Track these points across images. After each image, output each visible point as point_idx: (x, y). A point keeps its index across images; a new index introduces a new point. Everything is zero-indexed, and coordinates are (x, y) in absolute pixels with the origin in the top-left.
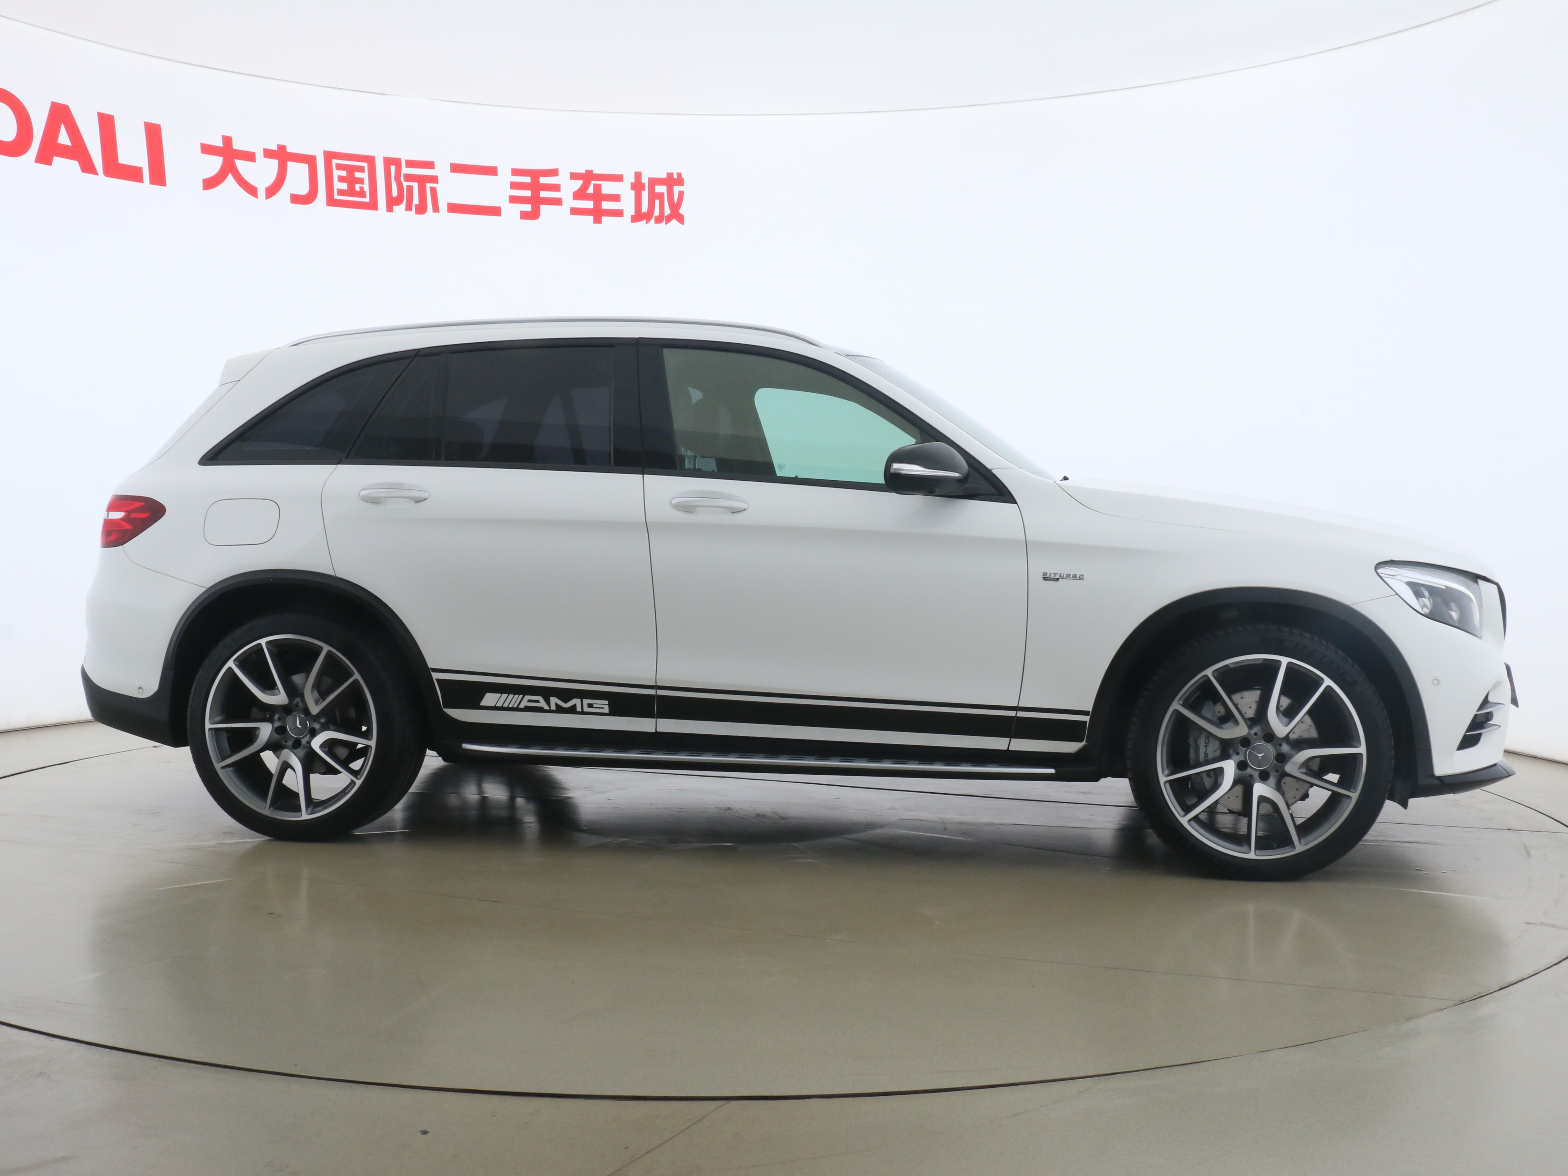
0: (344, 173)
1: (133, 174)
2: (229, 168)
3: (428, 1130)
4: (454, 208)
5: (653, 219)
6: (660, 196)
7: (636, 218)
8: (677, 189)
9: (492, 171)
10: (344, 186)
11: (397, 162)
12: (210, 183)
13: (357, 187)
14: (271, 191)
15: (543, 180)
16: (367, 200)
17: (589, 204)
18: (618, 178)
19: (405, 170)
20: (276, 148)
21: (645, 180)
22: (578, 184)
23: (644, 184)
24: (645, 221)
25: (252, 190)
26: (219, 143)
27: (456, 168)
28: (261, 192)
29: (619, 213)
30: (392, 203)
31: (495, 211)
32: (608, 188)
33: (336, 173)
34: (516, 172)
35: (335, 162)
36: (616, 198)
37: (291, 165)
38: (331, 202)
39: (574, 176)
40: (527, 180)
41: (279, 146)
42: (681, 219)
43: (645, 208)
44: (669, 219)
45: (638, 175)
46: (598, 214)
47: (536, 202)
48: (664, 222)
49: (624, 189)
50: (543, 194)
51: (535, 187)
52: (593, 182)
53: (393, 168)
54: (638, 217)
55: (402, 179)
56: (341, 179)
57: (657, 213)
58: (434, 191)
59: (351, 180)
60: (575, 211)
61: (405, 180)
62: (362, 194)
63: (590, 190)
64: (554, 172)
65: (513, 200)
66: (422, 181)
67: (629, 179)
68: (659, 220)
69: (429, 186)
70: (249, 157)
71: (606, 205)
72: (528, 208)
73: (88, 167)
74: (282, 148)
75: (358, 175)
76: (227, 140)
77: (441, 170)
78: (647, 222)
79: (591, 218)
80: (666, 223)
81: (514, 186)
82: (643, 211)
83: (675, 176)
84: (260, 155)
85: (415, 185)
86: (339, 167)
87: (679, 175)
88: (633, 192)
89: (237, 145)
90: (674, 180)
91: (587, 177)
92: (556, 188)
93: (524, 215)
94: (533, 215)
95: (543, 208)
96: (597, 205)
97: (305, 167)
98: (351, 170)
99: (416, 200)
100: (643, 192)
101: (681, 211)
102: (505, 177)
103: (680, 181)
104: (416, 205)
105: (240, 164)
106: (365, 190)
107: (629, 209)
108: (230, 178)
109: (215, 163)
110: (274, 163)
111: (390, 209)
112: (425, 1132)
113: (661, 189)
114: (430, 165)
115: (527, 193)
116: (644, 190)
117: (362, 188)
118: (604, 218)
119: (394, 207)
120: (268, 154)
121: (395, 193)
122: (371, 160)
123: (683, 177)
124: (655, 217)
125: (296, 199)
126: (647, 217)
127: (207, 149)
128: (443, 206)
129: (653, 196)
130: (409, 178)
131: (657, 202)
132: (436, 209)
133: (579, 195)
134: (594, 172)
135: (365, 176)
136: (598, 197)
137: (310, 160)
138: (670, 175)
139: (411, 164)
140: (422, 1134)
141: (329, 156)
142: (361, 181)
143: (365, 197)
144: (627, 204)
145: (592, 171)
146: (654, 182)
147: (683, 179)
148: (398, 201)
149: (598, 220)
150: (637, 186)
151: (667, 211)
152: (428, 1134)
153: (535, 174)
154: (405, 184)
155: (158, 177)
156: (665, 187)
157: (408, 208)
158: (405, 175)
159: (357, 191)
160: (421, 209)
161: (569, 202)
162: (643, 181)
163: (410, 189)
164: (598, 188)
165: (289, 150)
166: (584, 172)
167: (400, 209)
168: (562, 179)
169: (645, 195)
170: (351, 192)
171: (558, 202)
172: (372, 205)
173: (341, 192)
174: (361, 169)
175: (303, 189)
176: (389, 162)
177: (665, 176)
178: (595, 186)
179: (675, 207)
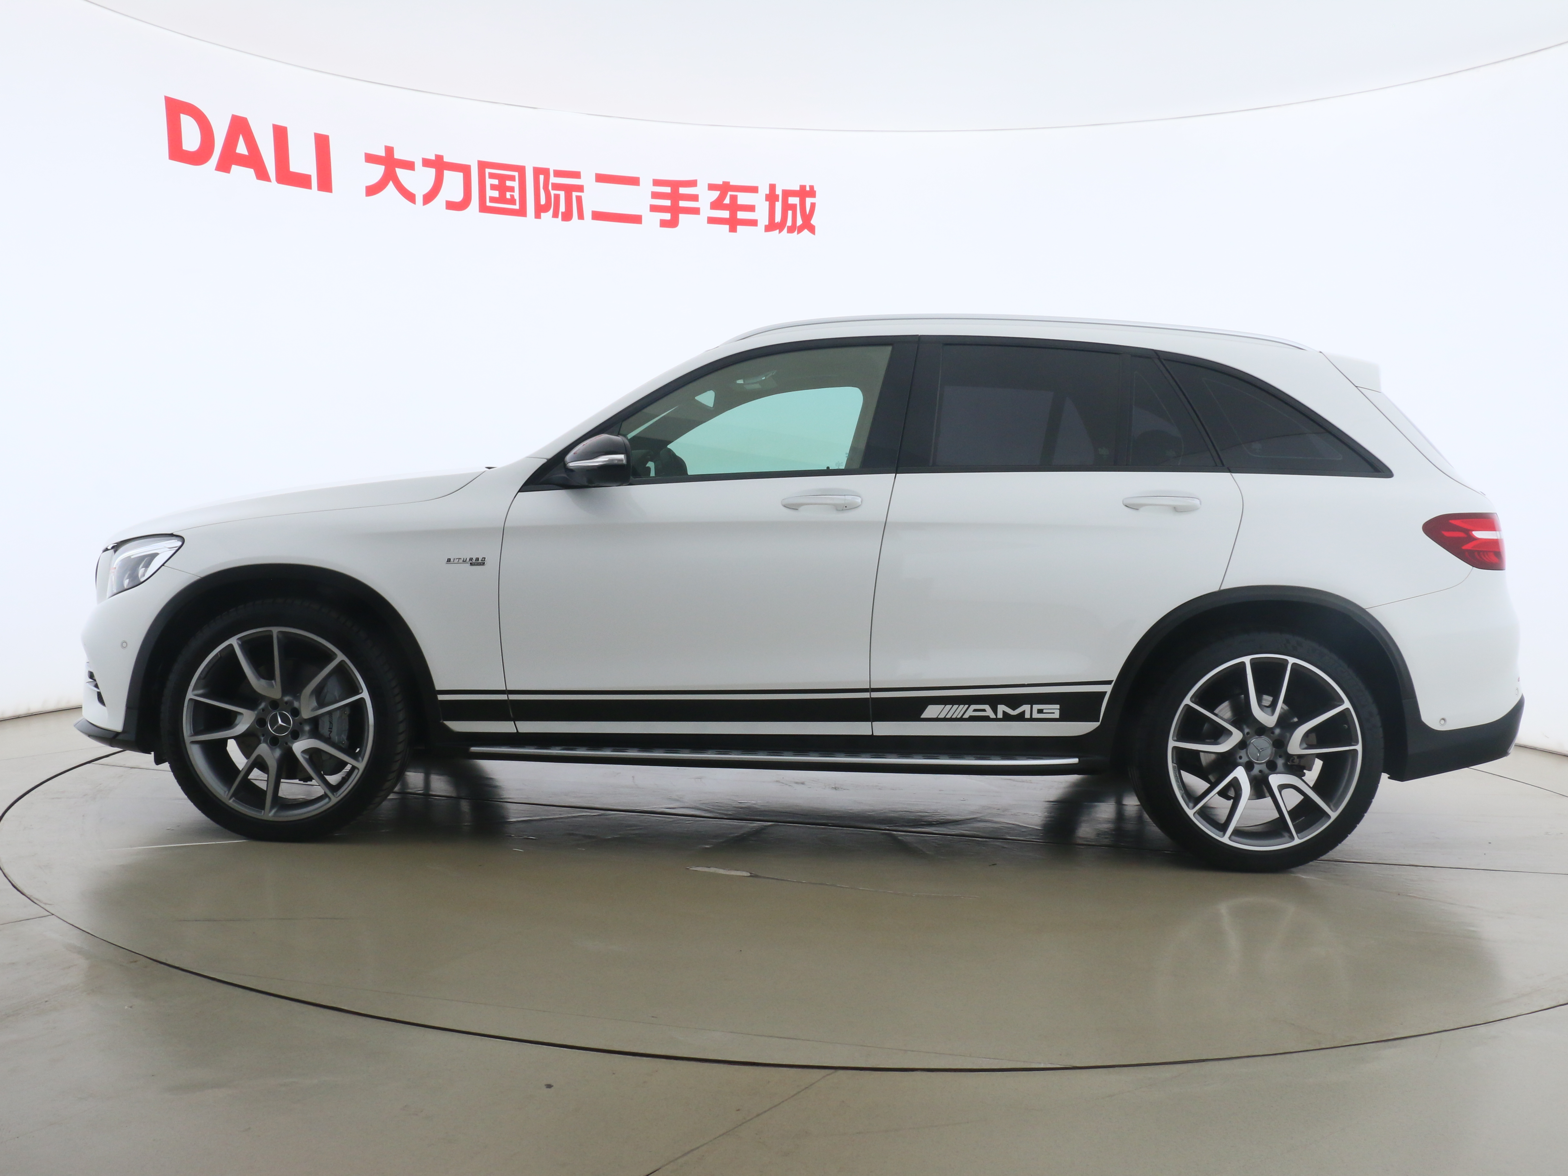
0: (496, 182)
1: (302, 181)
2: (390, 177)
3: (552, 1084)
4: (598, 216)
5: (786, 229)
6: (793, 207)
7: (769, 228)
8: (809, 201)
9: (634, 181)
10: (496, 194)
11: (545, 172)
12: (372, 190)
13: (508, 195)
14: (428, 198)
15: (683, 190)
16: (517, 207)
17: (725, 214)
18: (754, 190)
19: (553, 180)
20: (433, 158)
21: (779, 192)
22: (715, 194)
23: (778, 196)
24: (778, 231)
25: (410, 197)
26: (382, 153)
27: (601, 178)
28: (419, 199)
29: (753, 223)
30: (540, 210)
31: (636, 219)
32: (743, 199)
33: (489, 182)
34: (657, 183)
35: (488, 171)
36: (751, 208)
37: (446, 173)
38: (484, 208)
39: (712, 187)
40: (667, 190)
41: (437, 156)
42: (812, 229)
43: (778, 218)
44: (800, 230)
45: (772, 187)
46: (733, 224)
47: (675, 211)
48: (796, 232)
49: (759, 201)
50: (683, 204)
51: (675, 196)
52: (730, 193)
53: (542, 177)
54: (771, 226)
55: (550, 188)
56: (493, 187)
57: (789, 223)
58: (579, 199)
59: (502, 188)
60: (712, 220)
61: (553, 189)
62: (512, 201)
63: (727, 201)
64: (693, 183)
65: (654, 208)
66: (569, 190)
67: (764, 190)
68: (791, 230)
69: (575, 194)
70: (409, 165)
71: (741, 215)
72: (667, 216)
73: (262, 174)
74: (439, 158)
75: (509, 183)
76: (389, 150)
77: (587, 180)
78: (780, 232)
79: (727, 227)
80: (798, 233)
81: (655, 195)
82: (776, 221)
83: (808, 189)
84: (418, 164)
85: (562, 194)
86: (492, 176)
87: (812, 187)
88: (768, 203)
89: (397, 155)
90: (805, 193)
91: (724, 188)
92: (695, 198)
93: (664, 224)
94: (672, 223)
95: (682, 217)
96: (733, 214)
97: (460, 176)
98: (502, 179)
99: (562, 208)
100: (777, 203)
101: (813, 222)
102: (647, 187)
103: (812, 193)
104: (562, 213)
105: (401, 173)
106: (515, 198)
107: (764, 220)
108: (391, 185)
109: (378, 171)
110: (431, 172)
111: (538, 216)
112: (549, 1086)
113: (794, 200)
114: (576, 175)
115: (667, 203)
116: (778, 201)
117: (512, 196)
118: (739, 228)
119: (543, 215)
120: (427, 163)
121: (543, 201)
122: (521, 170)
123: (815, 190)
124: (788, 227)
125: (451, 206)
126: (780, 227)
127: (371, 158)
128: (588, 214)
129: (786, 207)
130: (556, 187)
131: (790, 213)
132: (581, 216)
133: (717, 205)
134: (731, 184)
135: (515, 184)
136: (734, 207)
137: (465, 169)
138: (803, 187)
139: (558, 174)
140: (547, 1087)
141: (483, 165)
142: (512, 189)
143: (515, 204)
144: (762, 214)
145: (729, 182)
146: (787, 194)
147: (815, 191)
148: (545, 208)
149: (733, 229)
150: (771, 198)
151: (799, 222)
152: (552, 1088)
153: (675, 185)
154: (553, 192)
155: (325, 184)
156: (798, 199)
157: (555, 215)
158: (553, 184)
159: (508, 199)
160: (567, 216)
161: (707, 211)
162: (777, 193)
163: (557, 197)
164: (734, 199)
165: (445, 160)
166: (721, 183)
167: (547, 216)
168: (700, 189)
169: (779, 206)
170: (502, 199)
171: (696, 211)
172: (522, 212)
173: (493, 199)
174: (512, 178)
175: (458, 197)
176: (538, 171)
177: (798, 188)
178: (731, 196)
179: (807, 218)
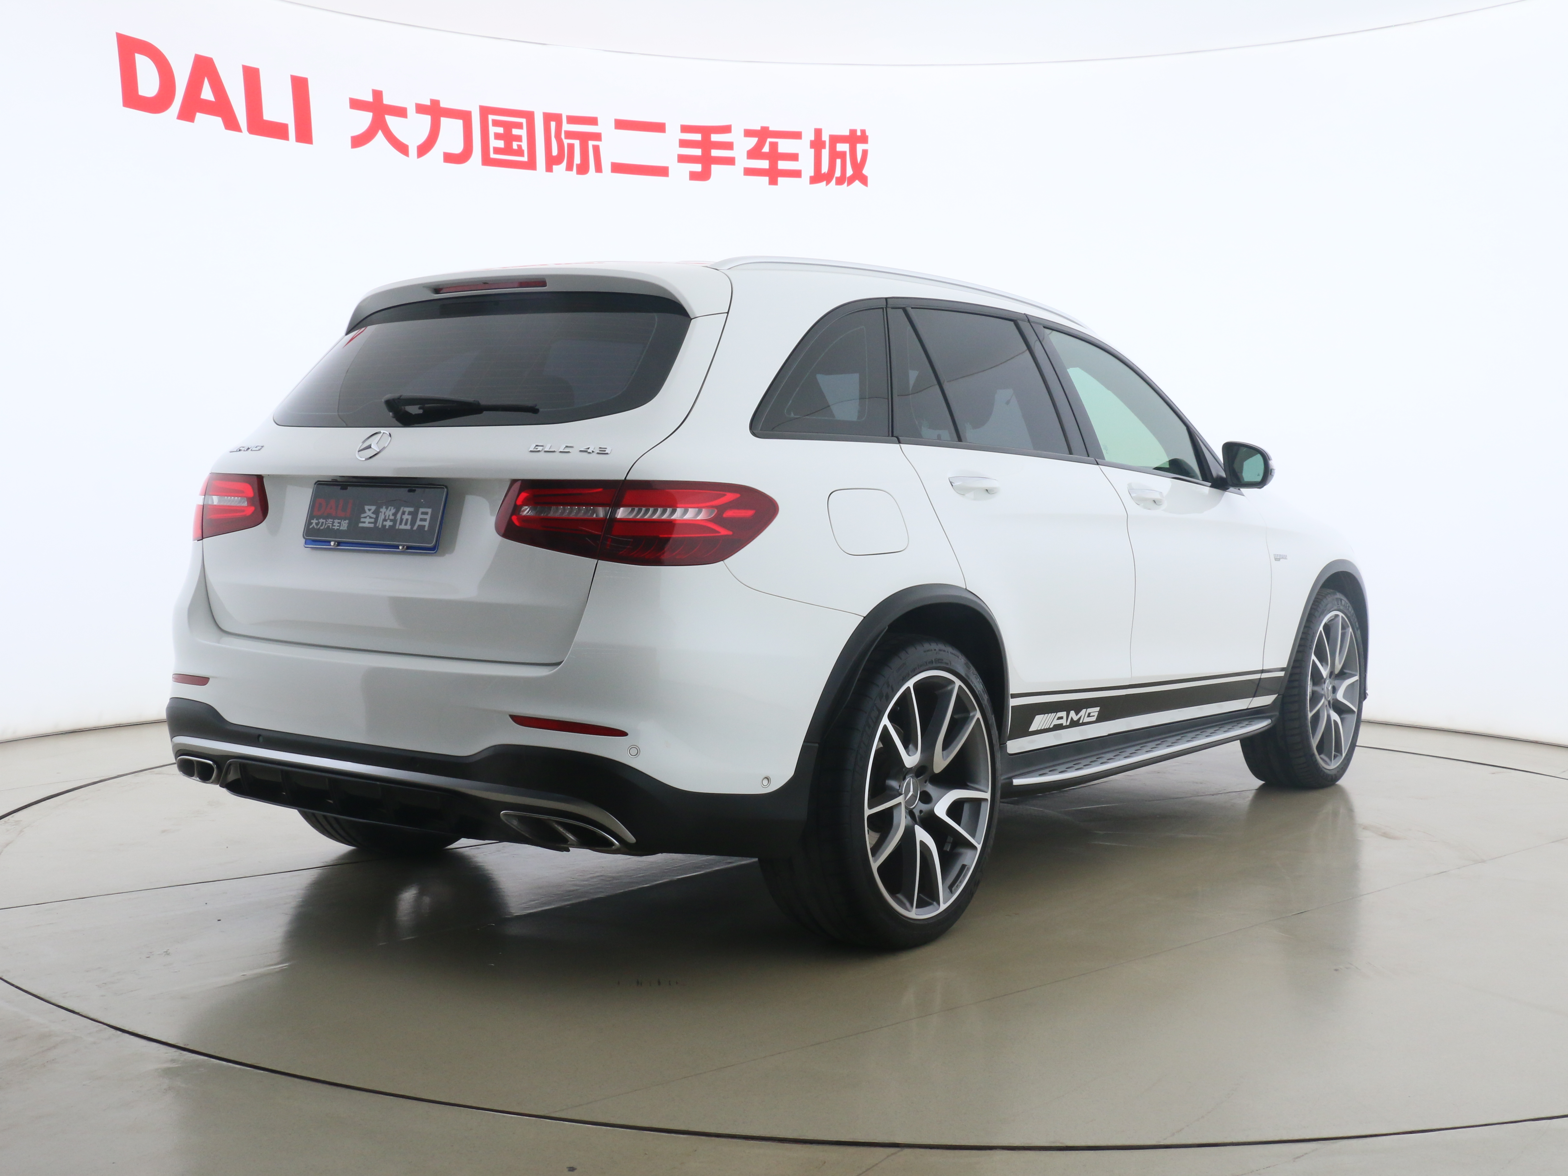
0: (500, 130)
1: (278, 131)
2: (378, 125)
3: (575, 1167)
4: (618, 168)
5: (834, 181)
6: (842, 155)
7: (815, 179)
8: (860, 147)
9: (659, 128)
10: (501, 144)
11: (557, 118)
12: (359, 141)
13: (515, 145)
14: (424, 149)
15: (715, 138)
16: (525, 159)
17: (764, 164)
18: (797, 135)
19: (566, 127)
20: (428, 103)
21: (825, 137)
22: (753, 141)
23: (825, 142)
24: (825, 183)
25: (403, 149)
26: (369, 98)
27: (621, 124)
28: (413, 151)
29: (797, 174)
30: (551, 162)
31: (662, 171)
32: (785, 146)
33: (493, 130)
34: (685, 129)
35: (491, 117)
36: (794, 157)
37: (444, 120)
38: (487, 161)
39: (748, 133)
40: (698, 137)
41: (432, 101)
42: (864, 180)
43: (825, 169)
44: (851, 181)
45: (818, 132)
46: (774, 175)
47: (707, 161)
48: (846, 183)
49: (803, 148)
50: (715, 153)
51: (706, 145)
52: (769, 140)
53: (553, 125)
54: (817, 178)
55: (563, 136)
56: (498, 136)
57: (838, 173)
58: (596, 149)
59: (508, 137)
60: (749, 172)
61: (566, 138)
62: (520, 152)
63: (766, 149)
64: (727, 129)
65: (682, 159)
66: (584, 138)
67: (809, 136)
68: (840, 181)
69: (591, 143)
70: (401, 112)
71: (782, 165)
72: (698, 168)
73: (231, 124)
74: (435, 103)
75: (515, 132)
76: (378, 94)
77: (605, 127)
78: (827, 184)
79: (766, 179)
80: (849, 184)
81: (684, 143)
82: (823, 172)
83: (859, 133)
84: (411, 111)
85: (577, 143)
86: (496, 123)
87: (863, 132)
88: (813, 150)
89: (387, 100)
90: (856, 138)
91: (763, 134)
92: (729, 146)
93: (694, 176)
94: (703, 176)
95: (715, 168)
96: (773, 165)
97: (459, 124)
98: (508, 126)
99: (577, 160)
100: (823, 150)
101: (865, 172)
102: (674, 134)
103: (864, 139)
104: (577, 165)
105: (391, 121)
106: (523, 149)
107: (808, 170)
108: (380, 135)
109: (365, 119)
110: (426, 120)
111: (549, 169)
112: (572, 1169)
113: (843, 147)
114: (593, 121)
115: (698, 152)
116: (825, 148)
117: (520, 147)
118: (780, 180)
119: (555, 167)
120: (421, 109)
121: (555, 152)
122: (529, 116)
123: (867, 134)
124: (837, 178)
125: (449, 158)
126: (827, 178)
127: (356, 104)
128: (606, 166)
129: (835, 155)
130: (570, 135)
131: (839, 162)
132: (599, 169)
133: (754, 154)
134: (771, 129)
135: (523, 133)
136: (775, 156)
137: (465, 116)
138: (853, 132)
139: (572, 120)
140: (569, 1171)
141: (485, 111)
142: (519, 138)
143: (522, 155)
144: (806, 165)
145: (768, 128)
146: (835, 139)
147: (868, 136)
148: (558, 160)
149: (773, 182)
150: (817, 144)
151: (849, 172)
152: (576, 1171)
153: (706, 131)
154: (566, 142)
155: (305, 135)
156: (847, 145)
157: (569, 168)
158: (566, 132)
159: (514, 149)
160: (583, 169)
161: (743, 162)
162: (823, 139)
163: (571, 147)
164: (774, 146)
165: (442, 105)
166: (759, 129)
167: (560, 169)
168: (736, 136)
169: (825, 153)
170: (507, 150)
171: (730, 161)
172: (531, 165)
173: (497, 150)
174: (519, 126)
175: (457, 147)
176: (549, 118)
177: (847, 133)
178: (771, 144)
179: (858, 167)
